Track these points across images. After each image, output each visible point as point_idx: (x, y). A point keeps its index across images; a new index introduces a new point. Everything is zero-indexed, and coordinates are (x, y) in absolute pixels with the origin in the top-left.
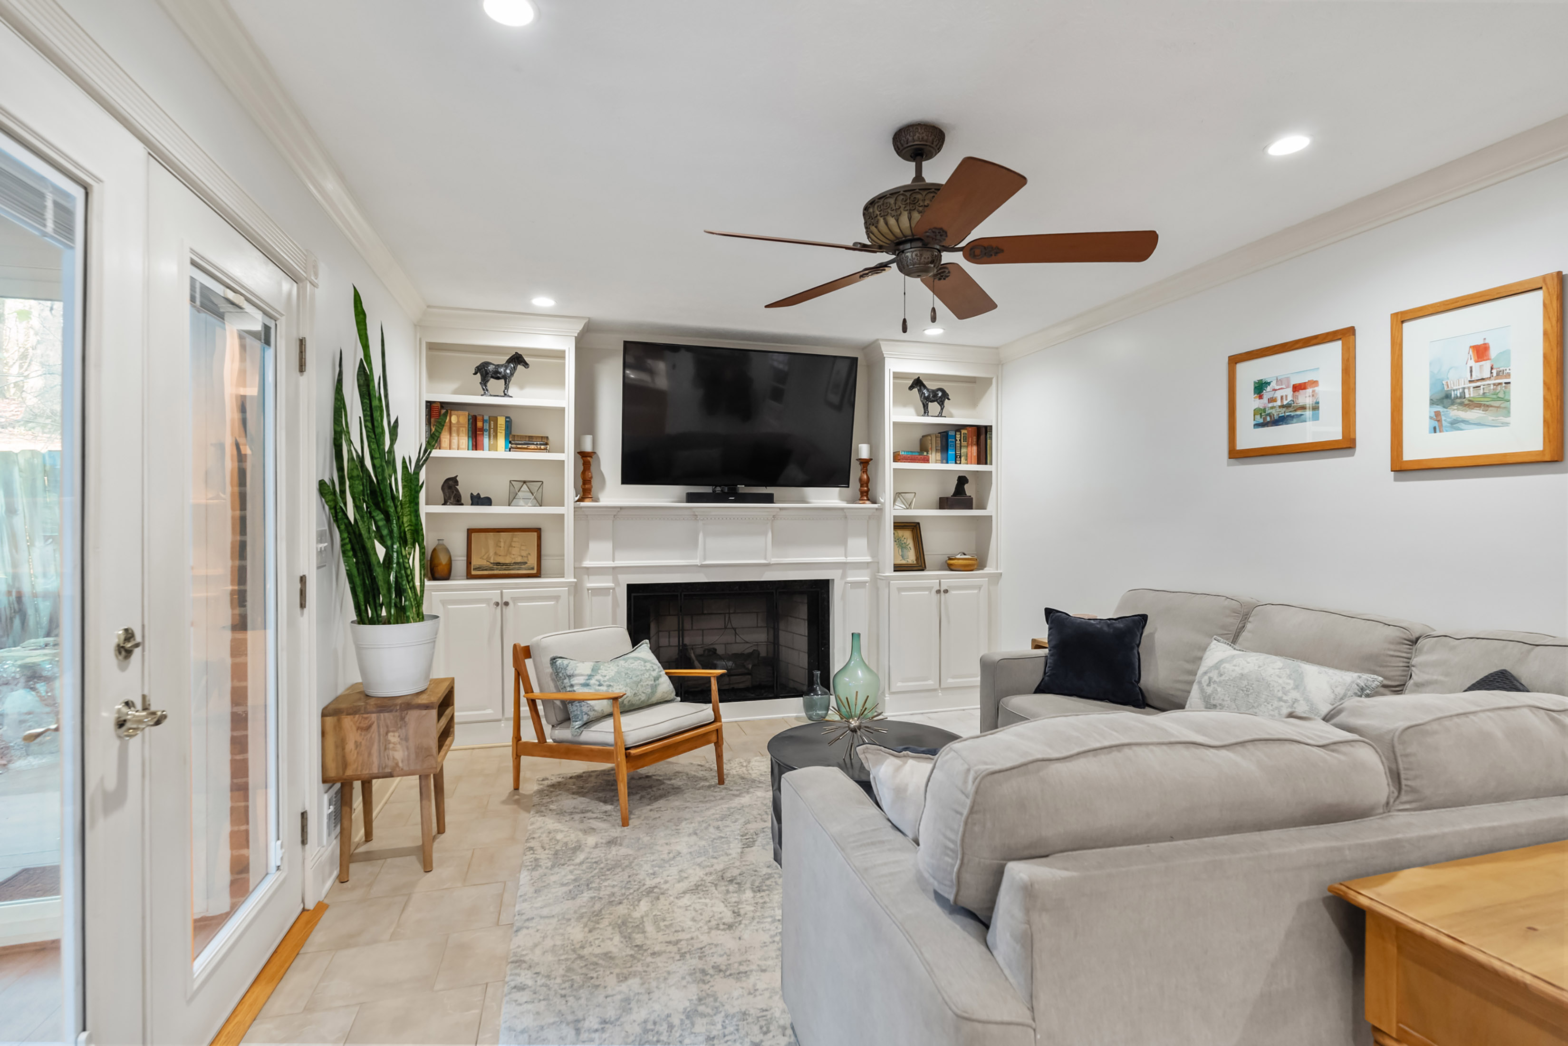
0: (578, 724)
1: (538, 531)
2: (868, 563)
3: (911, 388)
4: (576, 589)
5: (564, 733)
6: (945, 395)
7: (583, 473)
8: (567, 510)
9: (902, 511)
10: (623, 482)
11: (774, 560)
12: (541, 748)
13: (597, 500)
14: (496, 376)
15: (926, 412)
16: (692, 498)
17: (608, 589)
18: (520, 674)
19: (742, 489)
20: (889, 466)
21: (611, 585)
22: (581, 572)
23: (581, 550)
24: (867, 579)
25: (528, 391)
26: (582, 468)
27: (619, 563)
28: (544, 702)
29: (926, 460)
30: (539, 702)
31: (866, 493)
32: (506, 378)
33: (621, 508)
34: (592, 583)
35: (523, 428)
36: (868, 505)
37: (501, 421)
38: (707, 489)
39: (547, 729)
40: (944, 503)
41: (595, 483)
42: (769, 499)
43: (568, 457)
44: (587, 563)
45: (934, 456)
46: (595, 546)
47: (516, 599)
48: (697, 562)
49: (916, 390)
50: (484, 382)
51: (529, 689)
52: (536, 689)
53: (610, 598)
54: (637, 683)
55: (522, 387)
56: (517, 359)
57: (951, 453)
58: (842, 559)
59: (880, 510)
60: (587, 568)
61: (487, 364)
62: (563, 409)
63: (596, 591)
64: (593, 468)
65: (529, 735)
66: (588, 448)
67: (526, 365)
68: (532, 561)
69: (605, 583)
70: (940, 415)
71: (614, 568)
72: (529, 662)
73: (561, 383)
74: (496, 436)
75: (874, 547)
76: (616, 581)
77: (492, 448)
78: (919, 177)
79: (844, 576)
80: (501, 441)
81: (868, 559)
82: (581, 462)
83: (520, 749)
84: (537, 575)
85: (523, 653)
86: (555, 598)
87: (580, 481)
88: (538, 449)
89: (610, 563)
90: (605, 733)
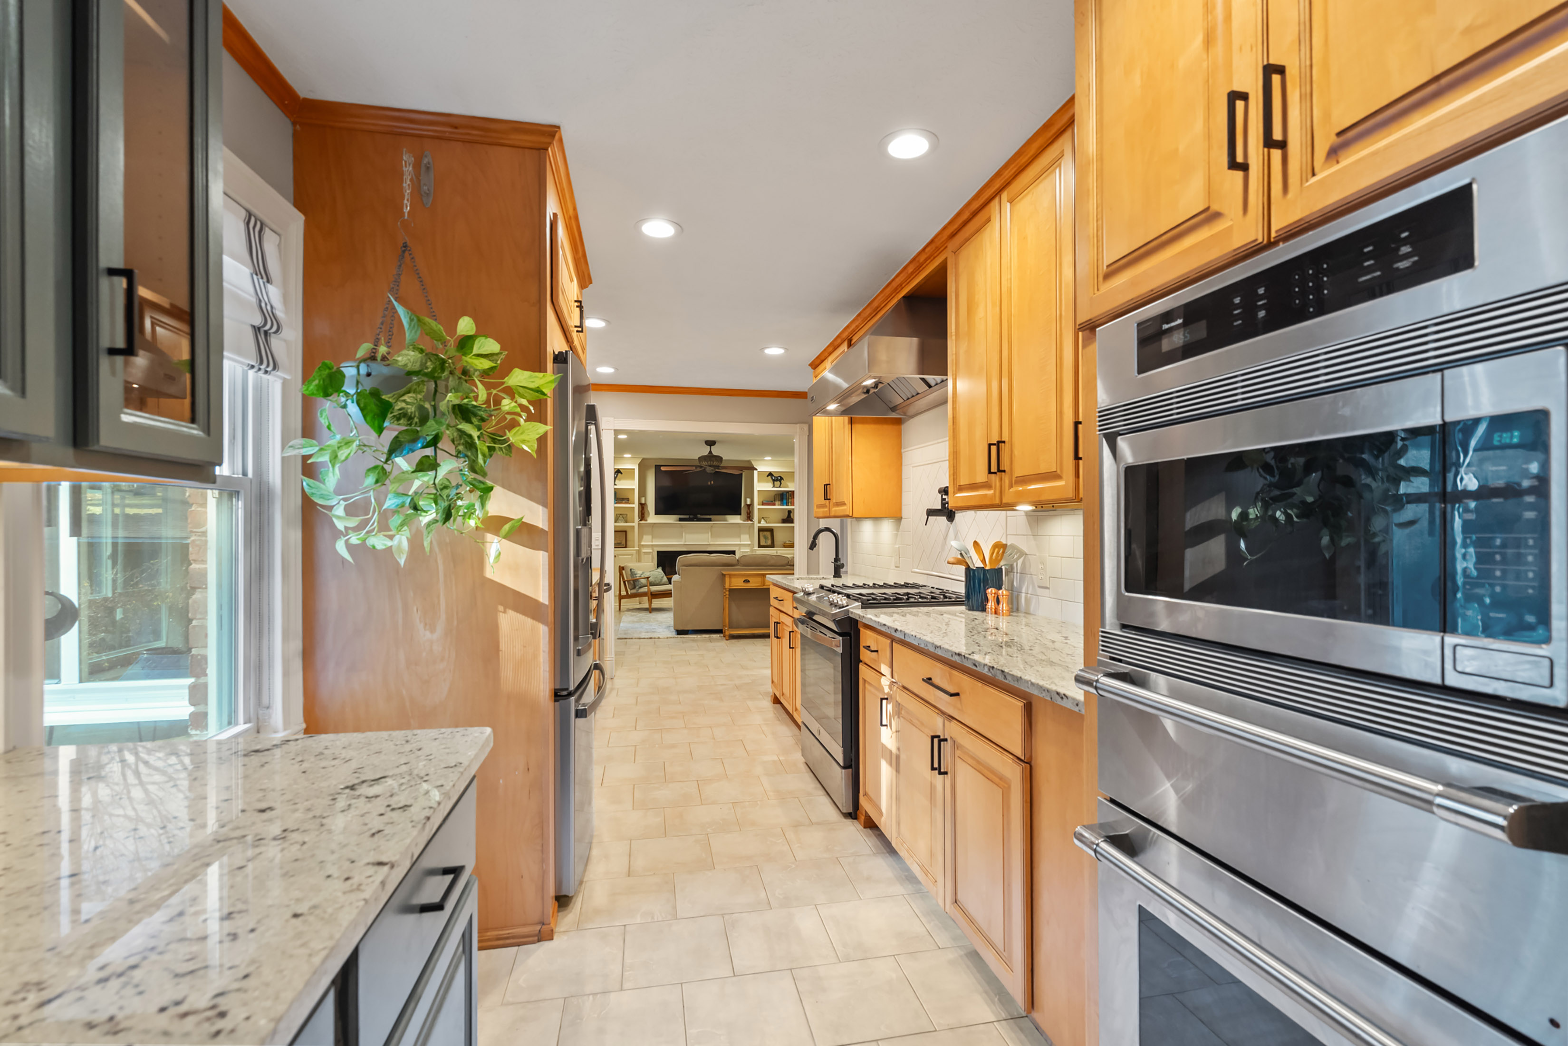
0: (637, 587)
1: (626, 532)
2: (749, 544)
3: (768, 476)
4: (639, 552)
5: (634, 591)
6: (782, 478)
7: (641, 511)
8: (635, 524)
9: (763, 524)
10: (655, 514)
11: (711, 543)
12: (628, 596)
13: (646, 521)
15: (774, 486)
16: (681, 520)
17: (650, 552)
18: (621, 574)
19: (699, 516)
20: (757, 507)
21: (651, 551)
22: (640, 546)
23: (640, 539)
24: (749, 550)
25: (623, 482)
26: (641, 509)
27: (654, 543)
28: (628, 581)
29: (774, 505)
30: (626, 582)
31: (750, 517)
33: (655, 524)
34: (644, 550)
35: (620, 495)
36: (750, 522)
38: (687, 517)
40: (784, 521)
41: (646, 515)
42: (710, 520)
43: (636, 505)
44: (643, 543)
45: (777, 503)
46: (645, 537)
47: (618, 555)
48: (682, 543)
49: (770, 477)
51: (623, 579)
52: (626, 579)
53: (651, 556)
54: (656, 577)
55: (620, 480)
57: (785, 501)
58: (739, 543)
59: (753, 524)
60: (643, 545)
62: (634, 489)
63: (646, 553)
64: (645, 509)
65: (624, 593)
66: (643, 502)
67: (621, 473)
68: (624, 542)
69: (649, 550)
70: (780, 487)
71: (652, 545)
72: (624, 572)
73: (633, 478)
75: (751, 539)
76: (653, 549)
78: (710, 452)
79: (740, 549)
81: (750, 543)
82: (640, 507)
83: (621, 598)
84: (626, 547)
85: (621, 569)
86: (632, 555)
87: (640, 514)
88: (626, 503)
89: (651, 543)
90: (645, 589)
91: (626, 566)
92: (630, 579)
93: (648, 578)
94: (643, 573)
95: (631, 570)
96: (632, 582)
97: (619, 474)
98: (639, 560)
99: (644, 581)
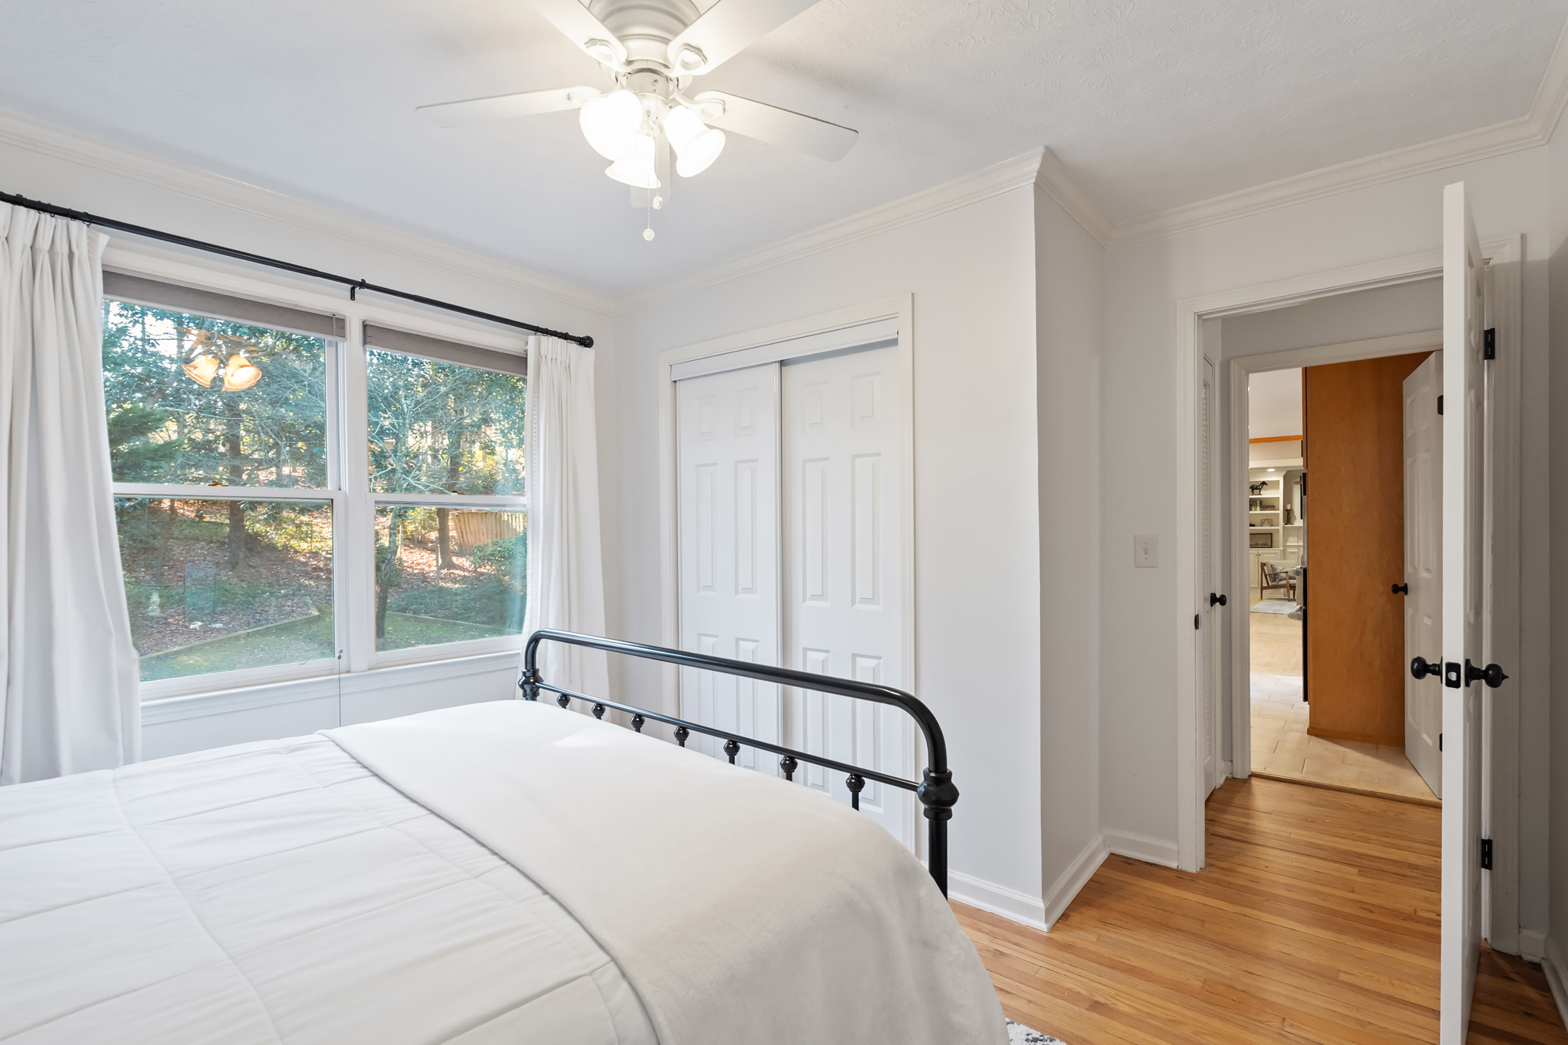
1: (1271, 534)
4: (1284, 552)
5: (1274, 583)
7: (1287, 516)
8: (1281, 528)
10: (1301, 519)
12: (1269, 587)
13: (1293, 524)
14: (1257, 489)
17: (1296, 552)
18: (1263, 569)
21: (1297, 551)
22: (1285, 546)
23: (1285, 539)
25: (1268, 492)
26: (1286, 514)
27: (1299, 544)
28: (1269, 575)
32: (1260, 490)
33: (1299, 527)
34: (1290, 550)
35: (1265, 503)
37: (1258, 502)
39: (1270, 583)
41: (1292, 519)
43: (1281, 511)
44: (1288, 544)
46: (1290, 539)
47: (1263, 554)
50: (1253, 491)
51: (1265, 572)
52: (1267, 573)
55: (1265, 490)
56: (1264, 483)
60: (1288, 546)
61: (1253, 486)
62: (1279, 498)
63: (1291, 553)
64: (1291, 514)
65: (1265, 585)
66: (1289, 507)
67: (1267, 485)
68: (1269, 543)
69: (1295, 550)
71: (1298, 546)
72: (1265, 567)
73: (1278, 488)
74: (1256, 506)
76: (1298, 549)
77: (1256, 510)
80: (1258, 508)
83: (1262, 588)
84: (1271, 547)
85: (1263, 565)
86: (1276, 554)
87: (1286, 519)
88: (1271, 510)
89: (1296, 544)
90: (1284, 582)
91: (1267, 563)
92: (1271, 573)
93: (1287, 572)
94: (1284, 569)
95: (1272, 565)
96: (1273, 576)
97: (1265, 486)
98: (1284, 558)
99: (1284, 575)
